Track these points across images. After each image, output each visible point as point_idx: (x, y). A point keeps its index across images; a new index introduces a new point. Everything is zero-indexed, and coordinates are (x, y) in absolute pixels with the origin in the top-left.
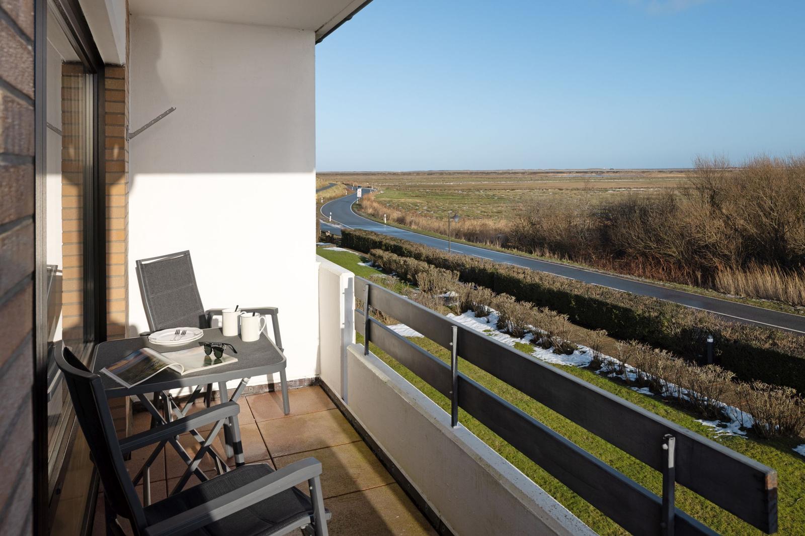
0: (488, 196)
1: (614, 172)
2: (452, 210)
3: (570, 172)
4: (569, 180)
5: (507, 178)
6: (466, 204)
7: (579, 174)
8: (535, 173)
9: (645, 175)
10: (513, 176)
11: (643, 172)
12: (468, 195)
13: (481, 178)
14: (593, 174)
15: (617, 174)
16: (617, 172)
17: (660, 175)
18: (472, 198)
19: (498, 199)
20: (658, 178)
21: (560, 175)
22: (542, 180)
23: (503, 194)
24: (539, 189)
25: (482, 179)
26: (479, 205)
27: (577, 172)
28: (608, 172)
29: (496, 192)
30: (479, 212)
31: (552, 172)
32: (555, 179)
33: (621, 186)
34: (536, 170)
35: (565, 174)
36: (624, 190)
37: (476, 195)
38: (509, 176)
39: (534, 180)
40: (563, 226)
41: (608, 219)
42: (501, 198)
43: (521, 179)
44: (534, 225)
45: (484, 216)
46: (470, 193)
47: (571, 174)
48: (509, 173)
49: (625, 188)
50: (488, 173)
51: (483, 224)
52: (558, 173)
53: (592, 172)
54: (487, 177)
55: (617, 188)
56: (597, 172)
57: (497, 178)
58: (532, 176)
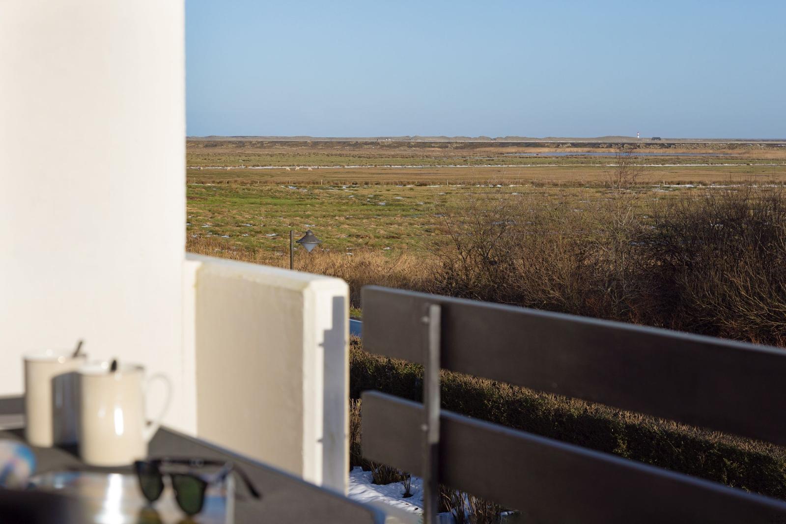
0: (362, 200)
1: (662, 146)
2: (275, 231)
3: (558, 145)
4: (555, 163)
5: (403, 157)
6: (308, 217)
7: (580, 150)
8: (473, 146)
9: (735, 153)
10: (419, 151)
11: (732, 147)
12: (311, 196)
13: (340, 155)
14: (612, 150)
15: (670, 151)
16: (669, 146)
17: (771, 154)
18: (322, 203)
19: (387, 205)
20: (768, 160)
21: (534, 151)
22: (490, 161)
23: (397, 193)
24: (486, 183)
25: (343, 159)
26: (342, 219)
27: (574, 145)
28: (648, 145)
29: (382, 190)
30: (344, 236)
31: (514, 144)
32: (523, 160)
33: (681, 179)
34: (476, 139)
35: (546, 150)
36: (689, 188)
37: (331, 195)
38: (410, 152)
39: (473, 163)
40: (565, 265)
41: (674, 250)
42: (393, 204)
43: (439, 160)
44: (493, 263)
45: (359, 245)
46: (317, 191)
47: (559, 150)
48: (409, 145)
49: (691, 183)
50: (357, 145)
51: (362, 263)
52: (528, 145)
53: (610, 146)
54: (356, 153)
55: (672, 183)
56: (623, 144)
57: (381, 156)
58: (465, 153)
